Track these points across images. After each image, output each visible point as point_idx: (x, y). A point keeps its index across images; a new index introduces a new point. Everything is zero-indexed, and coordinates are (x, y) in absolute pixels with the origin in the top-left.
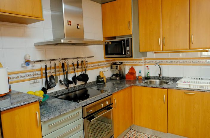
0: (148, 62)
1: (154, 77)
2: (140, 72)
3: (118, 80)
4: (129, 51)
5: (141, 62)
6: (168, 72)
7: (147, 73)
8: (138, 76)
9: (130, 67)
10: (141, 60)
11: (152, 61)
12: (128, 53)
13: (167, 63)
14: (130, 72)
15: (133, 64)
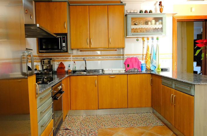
0: (74, 59)
1: (80, 70)
2: (69, 66)
3: (51, 74)
4: (65, 47)
5: (70, 58)
6: (91, 66)
7: (75, 67)
8: (67, 70)
9: (60, 63)
10: (70, 56)
11: (77, 57)
12: (64, 49)
13: (89, 59)
14: (59, 67)
15: (62, 60)
